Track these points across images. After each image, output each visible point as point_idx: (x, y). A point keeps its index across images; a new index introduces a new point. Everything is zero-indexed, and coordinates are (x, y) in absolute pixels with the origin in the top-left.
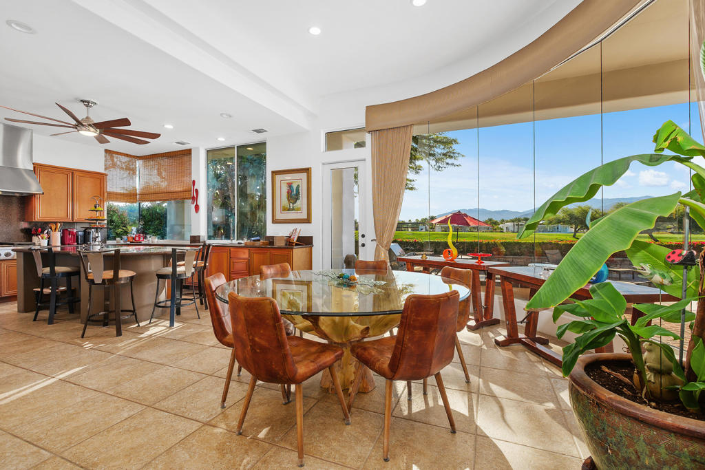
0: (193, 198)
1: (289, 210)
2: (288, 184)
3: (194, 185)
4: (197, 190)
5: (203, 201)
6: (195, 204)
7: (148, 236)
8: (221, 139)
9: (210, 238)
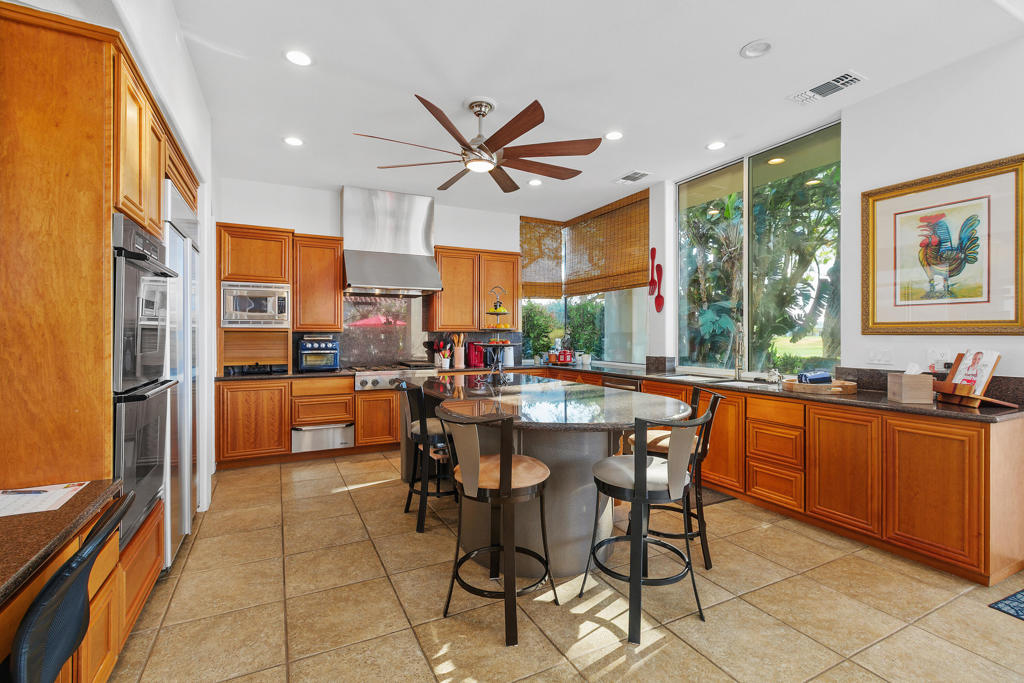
0: (652, 283)
1: (928, 296)
2: (922, 219)
3: (653, 257)
4: (659, 267)
5: (672, 287)
6: (656, 294)
7: (577, 354)
8: (716, 146)
9: (683, 361)
